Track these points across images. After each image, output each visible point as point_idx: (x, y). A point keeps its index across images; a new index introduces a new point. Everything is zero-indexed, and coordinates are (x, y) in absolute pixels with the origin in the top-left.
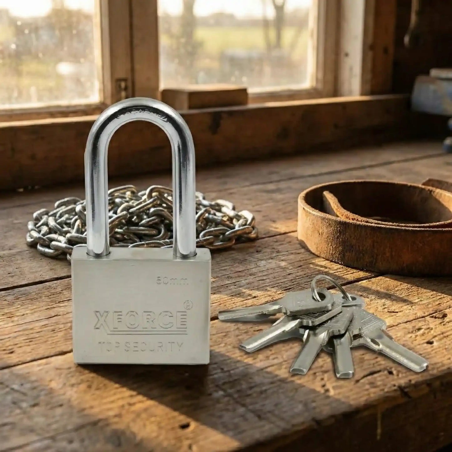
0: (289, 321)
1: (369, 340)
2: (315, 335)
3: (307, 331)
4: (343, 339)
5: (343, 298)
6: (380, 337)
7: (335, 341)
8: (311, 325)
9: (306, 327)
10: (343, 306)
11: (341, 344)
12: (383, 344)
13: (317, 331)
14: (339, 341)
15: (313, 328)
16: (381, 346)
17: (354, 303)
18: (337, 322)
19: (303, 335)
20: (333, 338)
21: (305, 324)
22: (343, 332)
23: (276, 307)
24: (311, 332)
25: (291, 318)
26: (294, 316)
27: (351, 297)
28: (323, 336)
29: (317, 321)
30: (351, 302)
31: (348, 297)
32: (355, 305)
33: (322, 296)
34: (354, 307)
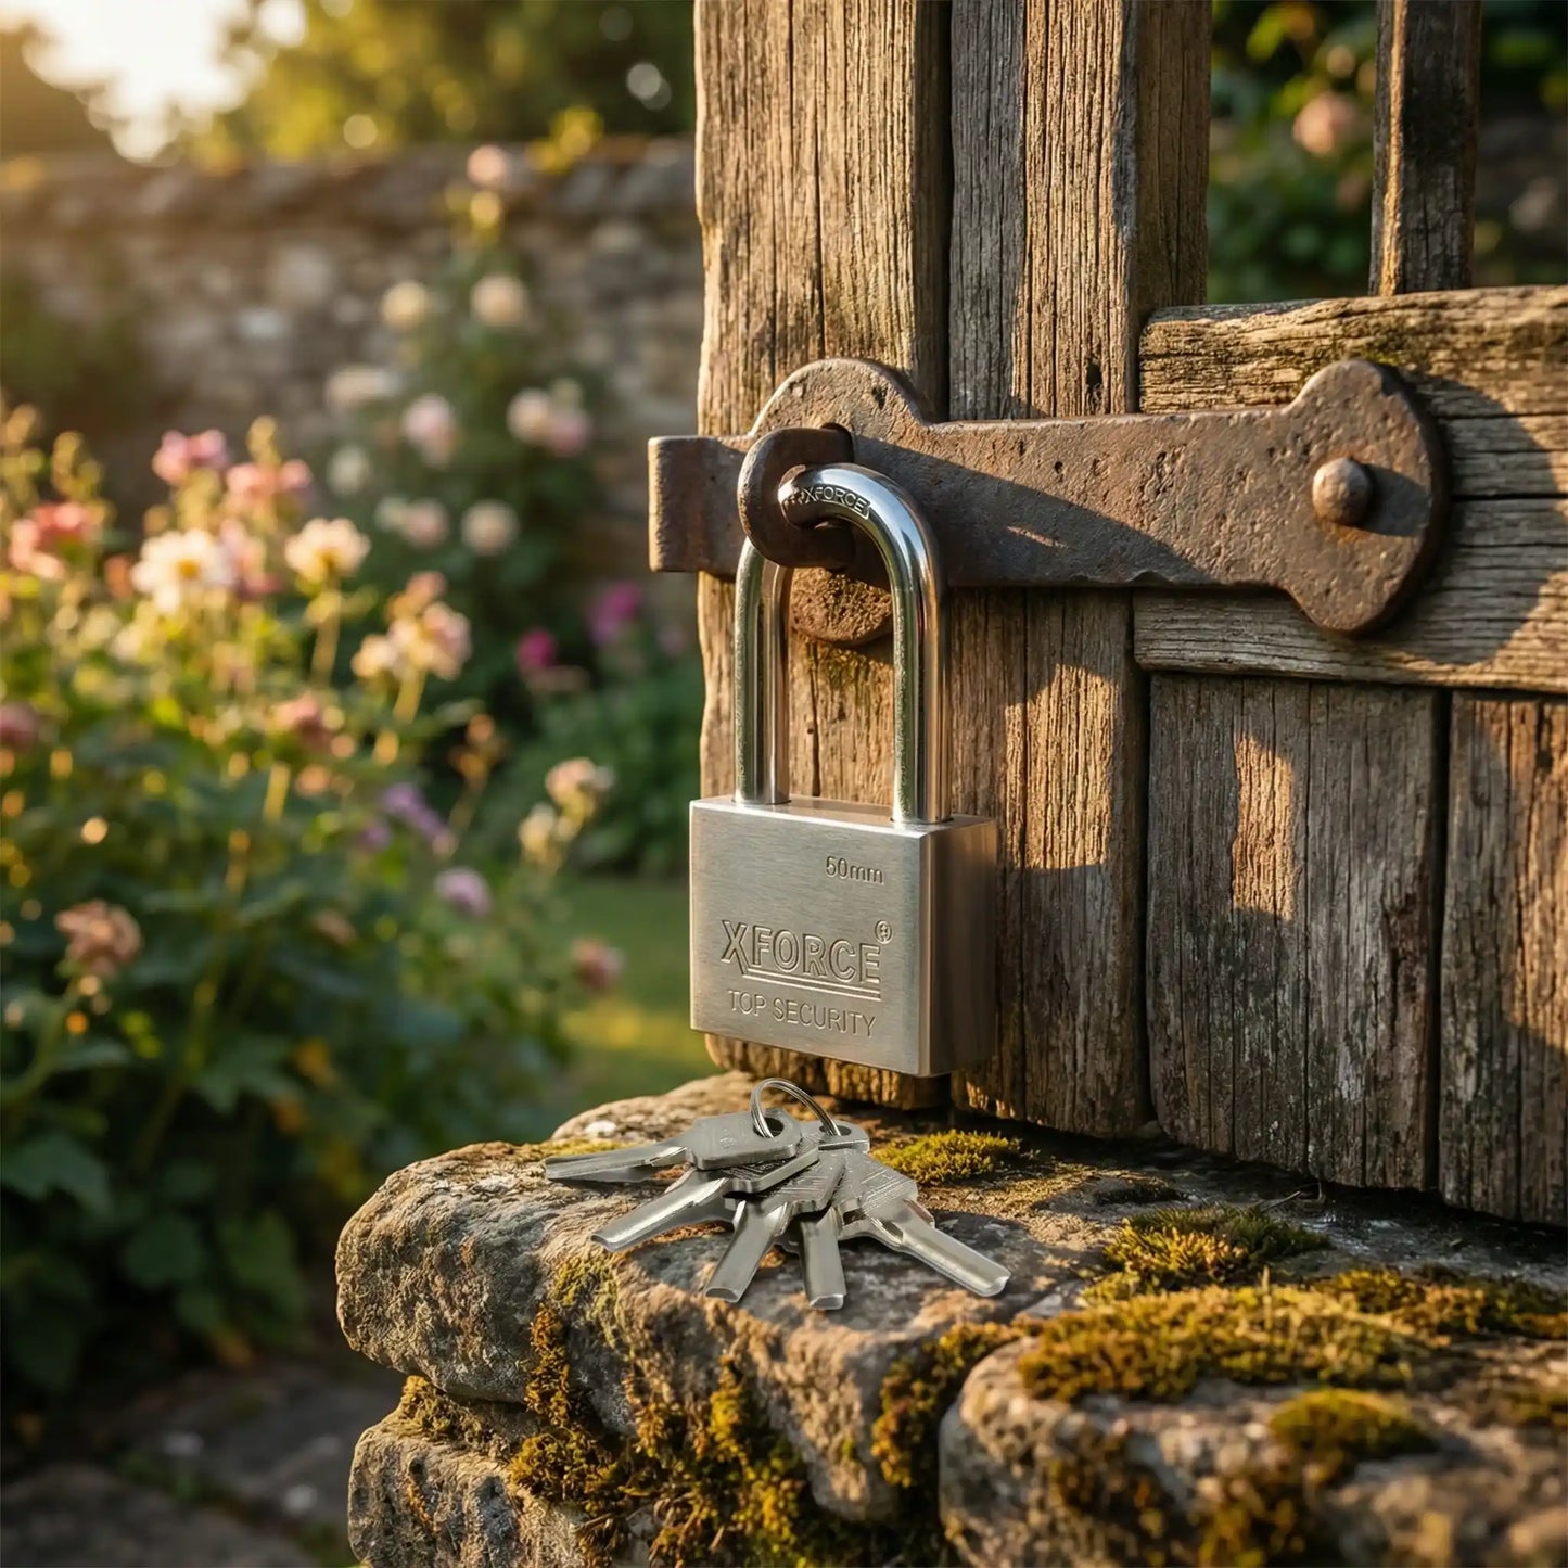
0: (702, 1182)
1: (879, 1224)
2: (760, 1212)
3: (742, 1204)
4: (821, 1223)
5: (822, 1129)
6: (904, 1217)
7: (803, 1225)
8: (749, 1189)
9: (739, 1196)
10: (822, 1149)
11: (817, 1232)
12: (911, 1232)
13: (765, 1204)
14: (811, 1225)
15: (755, 1198)
16: (907, 1239)
17: (847, 1140)
18: (810, 1182)
19: (733, 1213)
20: (801, 1218)
21: (737, 1188)
22: (820, 1206)
23: (673, 1151)
24: (751, 1207)
25: (705, 1175)
26: (713, 1170)
27: (840, 1128)
28: (777, 1215)
29: (765, 1182)
30: (840, 1139)
31: (831, 1127)
32: (849, 1146)
33: (776, 1126)
34: (846, 1151)
